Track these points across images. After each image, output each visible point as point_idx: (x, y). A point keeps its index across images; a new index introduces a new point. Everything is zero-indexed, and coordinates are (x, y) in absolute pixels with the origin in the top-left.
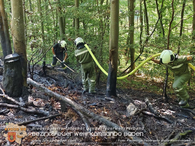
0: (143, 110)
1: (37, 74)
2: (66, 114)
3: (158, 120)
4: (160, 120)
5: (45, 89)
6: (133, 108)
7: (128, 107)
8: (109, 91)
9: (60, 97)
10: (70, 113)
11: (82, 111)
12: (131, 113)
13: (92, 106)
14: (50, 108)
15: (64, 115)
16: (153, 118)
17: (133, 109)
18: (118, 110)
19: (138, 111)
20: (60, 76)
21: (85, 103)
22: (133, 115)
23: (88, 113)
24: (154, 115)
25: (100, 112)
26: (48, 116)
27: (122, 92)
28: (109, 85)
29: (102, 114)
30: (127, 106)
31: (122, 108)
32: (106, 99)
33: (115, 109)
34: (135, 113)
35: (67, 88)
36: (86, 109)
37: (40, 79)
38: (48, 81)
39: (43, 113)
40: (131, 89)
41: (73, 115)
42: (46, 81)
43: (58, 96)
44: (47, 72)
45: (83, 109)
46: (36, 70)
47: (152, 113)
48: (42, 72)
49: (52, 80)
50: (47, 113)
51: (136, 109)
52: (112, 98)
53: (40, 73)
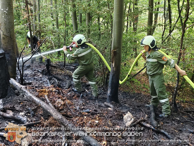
0: (142, 121)
1: (40, 72)
2: (46, 122)
3: (157, 134)
4: (158, 134)
5: (26, 92)
6: (130, 117)
7: (125, 117)
8: (109, 96)
9: (39, 102)
10: (51, 121)
11: (60, 121)
12: (127, 124)
13: (85, 113)
14: (31, 114)
15: (44, 123)
16: (151, 131)
17: (129, 119)
18: (114, 119)
19: (134, 122)
20: (65, 76)
21: (78, 109)
22: (129, 126)
23: (66, 124)
24: (153, 128)
25: (87, 122)
26: (25, 123)
27: (129, 97)
28: (110, 90)
29: (88, 124)
30: (124, 115)
31: (118, 117)
32: (105, 105)
33: (110, 117)
34: (131, 123)
35: (68, 90)
36: (64, 119)
37: (41, 78)
38: (50, 80)
39: (20, 119)
40: (141, 93)
41: (54, 124)
42: (47, 81)
43: (37, 101)
44: (51, 70)
45: (61, 119)
46: (40, 68)
47: (150, 126)
48: (46, 71)
49: (54, 80)
50: (24, 120)
51: (133, 119)
52: (112, 104)
53: (43, 71)
